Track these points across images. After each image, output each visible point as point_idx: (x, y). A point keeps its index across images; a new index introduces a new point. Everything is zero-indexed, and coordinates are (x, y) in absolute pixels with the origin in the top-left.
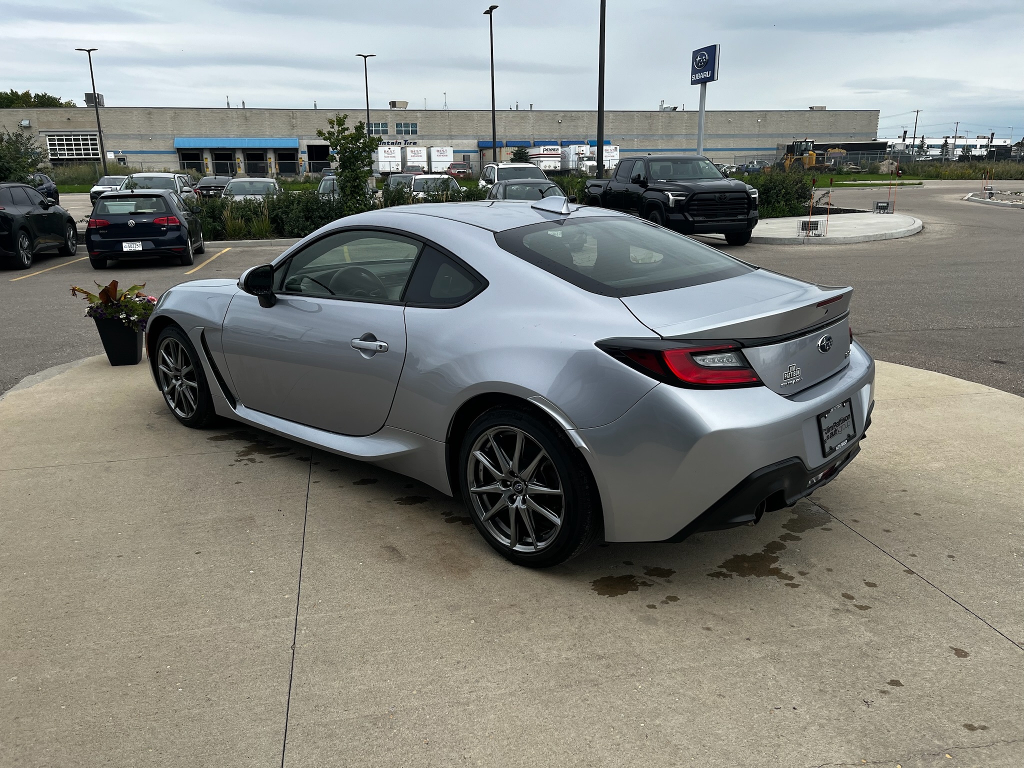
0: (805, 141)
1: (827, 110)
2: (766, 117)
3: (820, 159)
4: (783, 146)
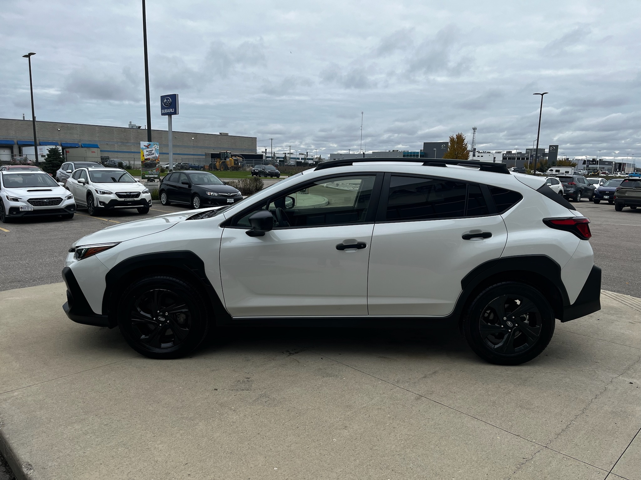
0: (226, 152)
1: (229, 135)
2: (196, 137)
3: (236, 162)
4: (209, 154)
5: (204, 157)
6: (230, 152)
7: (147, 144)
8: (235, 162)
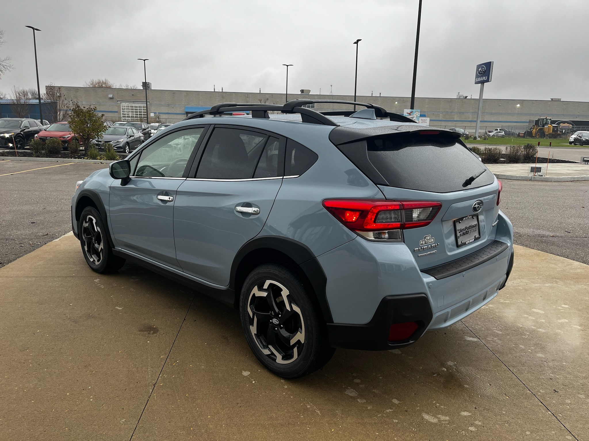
0: (546, 118)
1: (561, 100)
2: (523, 103)
4: (533, 121)
5: (528, 124)
6: (550, 118)
7: (410, 111)
8: (553, 129)
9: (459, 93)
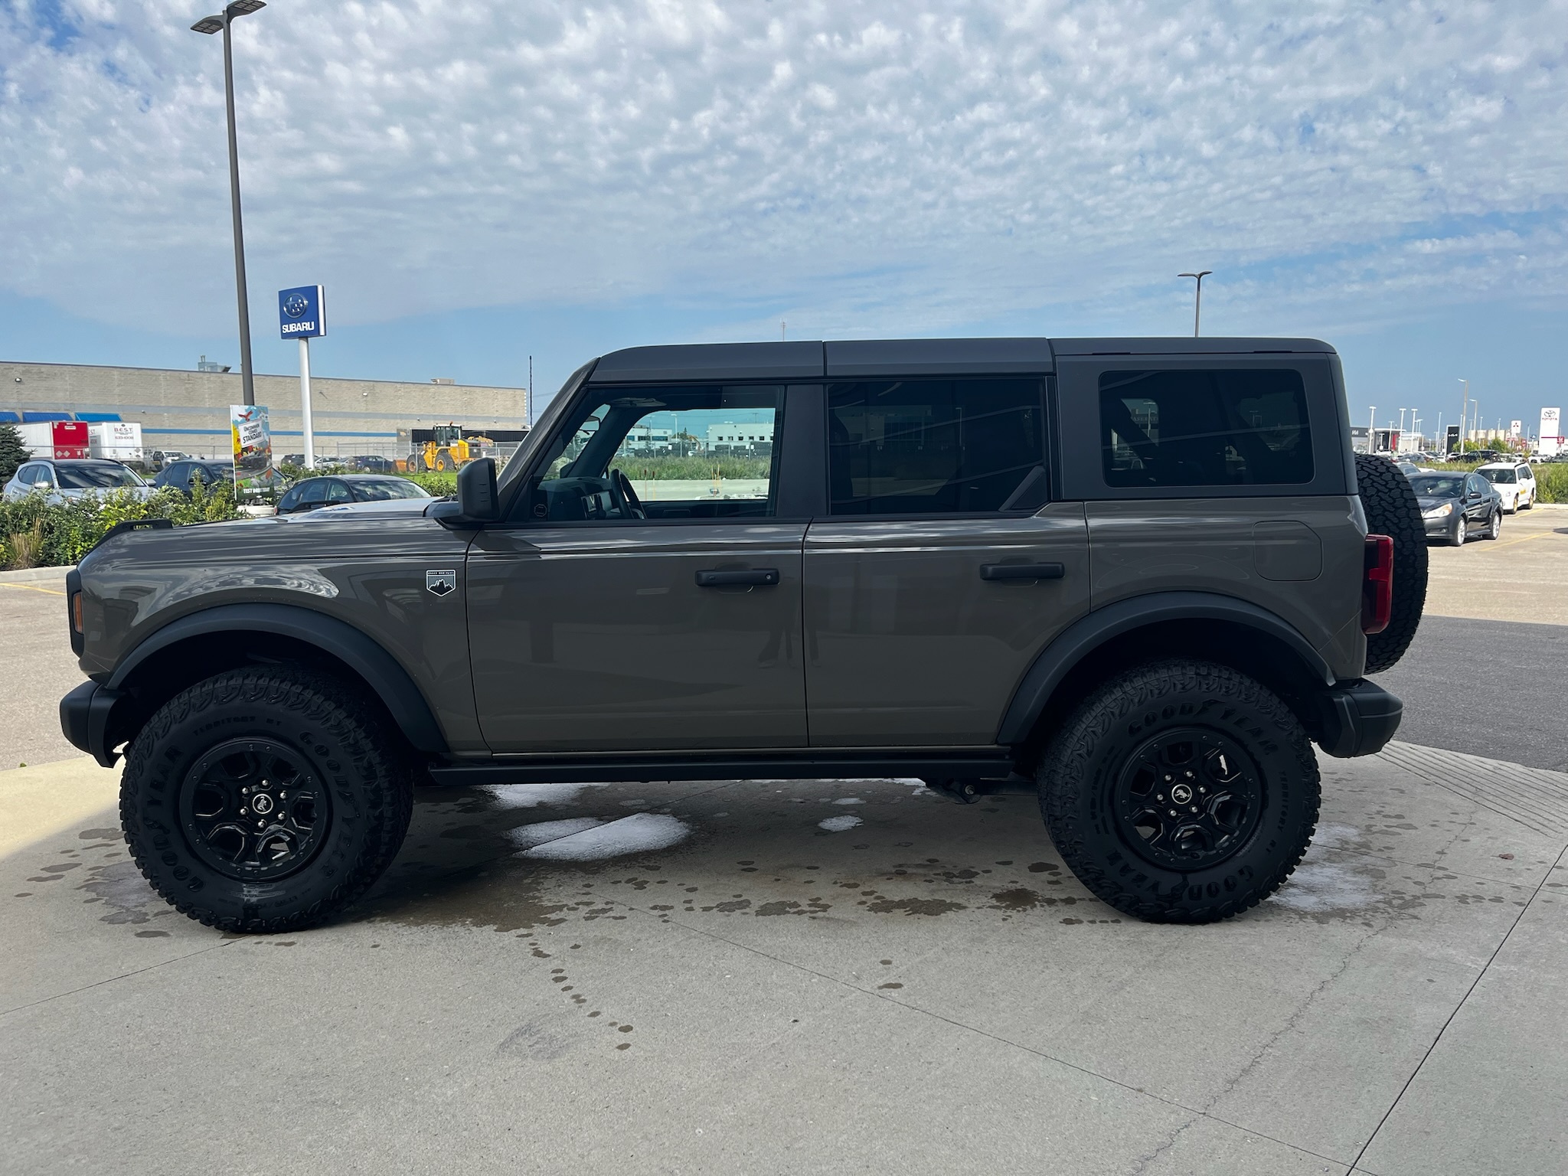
0: (450, 426)
2: (373, 390)
3: (475, 451)
4: (405, 431)
5: (395, 439)
6: (459, 426)
7: (246, 410)
8: (471, 451)
9: (203, 357)
